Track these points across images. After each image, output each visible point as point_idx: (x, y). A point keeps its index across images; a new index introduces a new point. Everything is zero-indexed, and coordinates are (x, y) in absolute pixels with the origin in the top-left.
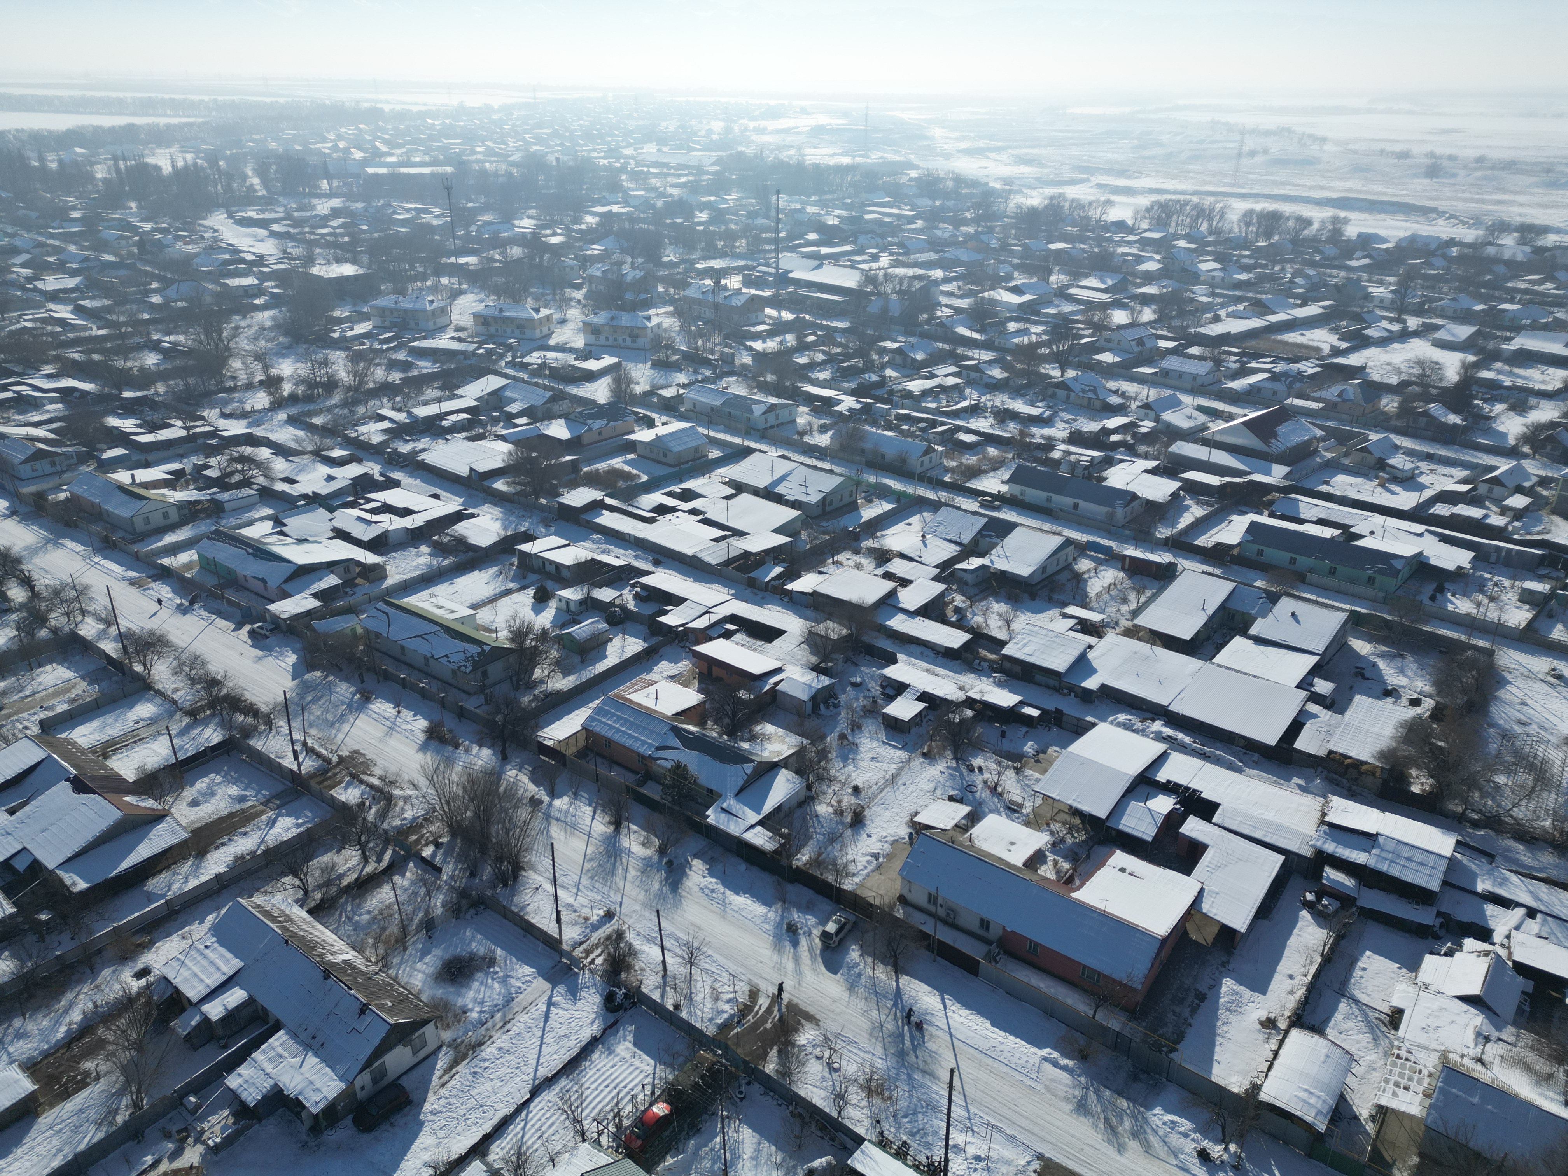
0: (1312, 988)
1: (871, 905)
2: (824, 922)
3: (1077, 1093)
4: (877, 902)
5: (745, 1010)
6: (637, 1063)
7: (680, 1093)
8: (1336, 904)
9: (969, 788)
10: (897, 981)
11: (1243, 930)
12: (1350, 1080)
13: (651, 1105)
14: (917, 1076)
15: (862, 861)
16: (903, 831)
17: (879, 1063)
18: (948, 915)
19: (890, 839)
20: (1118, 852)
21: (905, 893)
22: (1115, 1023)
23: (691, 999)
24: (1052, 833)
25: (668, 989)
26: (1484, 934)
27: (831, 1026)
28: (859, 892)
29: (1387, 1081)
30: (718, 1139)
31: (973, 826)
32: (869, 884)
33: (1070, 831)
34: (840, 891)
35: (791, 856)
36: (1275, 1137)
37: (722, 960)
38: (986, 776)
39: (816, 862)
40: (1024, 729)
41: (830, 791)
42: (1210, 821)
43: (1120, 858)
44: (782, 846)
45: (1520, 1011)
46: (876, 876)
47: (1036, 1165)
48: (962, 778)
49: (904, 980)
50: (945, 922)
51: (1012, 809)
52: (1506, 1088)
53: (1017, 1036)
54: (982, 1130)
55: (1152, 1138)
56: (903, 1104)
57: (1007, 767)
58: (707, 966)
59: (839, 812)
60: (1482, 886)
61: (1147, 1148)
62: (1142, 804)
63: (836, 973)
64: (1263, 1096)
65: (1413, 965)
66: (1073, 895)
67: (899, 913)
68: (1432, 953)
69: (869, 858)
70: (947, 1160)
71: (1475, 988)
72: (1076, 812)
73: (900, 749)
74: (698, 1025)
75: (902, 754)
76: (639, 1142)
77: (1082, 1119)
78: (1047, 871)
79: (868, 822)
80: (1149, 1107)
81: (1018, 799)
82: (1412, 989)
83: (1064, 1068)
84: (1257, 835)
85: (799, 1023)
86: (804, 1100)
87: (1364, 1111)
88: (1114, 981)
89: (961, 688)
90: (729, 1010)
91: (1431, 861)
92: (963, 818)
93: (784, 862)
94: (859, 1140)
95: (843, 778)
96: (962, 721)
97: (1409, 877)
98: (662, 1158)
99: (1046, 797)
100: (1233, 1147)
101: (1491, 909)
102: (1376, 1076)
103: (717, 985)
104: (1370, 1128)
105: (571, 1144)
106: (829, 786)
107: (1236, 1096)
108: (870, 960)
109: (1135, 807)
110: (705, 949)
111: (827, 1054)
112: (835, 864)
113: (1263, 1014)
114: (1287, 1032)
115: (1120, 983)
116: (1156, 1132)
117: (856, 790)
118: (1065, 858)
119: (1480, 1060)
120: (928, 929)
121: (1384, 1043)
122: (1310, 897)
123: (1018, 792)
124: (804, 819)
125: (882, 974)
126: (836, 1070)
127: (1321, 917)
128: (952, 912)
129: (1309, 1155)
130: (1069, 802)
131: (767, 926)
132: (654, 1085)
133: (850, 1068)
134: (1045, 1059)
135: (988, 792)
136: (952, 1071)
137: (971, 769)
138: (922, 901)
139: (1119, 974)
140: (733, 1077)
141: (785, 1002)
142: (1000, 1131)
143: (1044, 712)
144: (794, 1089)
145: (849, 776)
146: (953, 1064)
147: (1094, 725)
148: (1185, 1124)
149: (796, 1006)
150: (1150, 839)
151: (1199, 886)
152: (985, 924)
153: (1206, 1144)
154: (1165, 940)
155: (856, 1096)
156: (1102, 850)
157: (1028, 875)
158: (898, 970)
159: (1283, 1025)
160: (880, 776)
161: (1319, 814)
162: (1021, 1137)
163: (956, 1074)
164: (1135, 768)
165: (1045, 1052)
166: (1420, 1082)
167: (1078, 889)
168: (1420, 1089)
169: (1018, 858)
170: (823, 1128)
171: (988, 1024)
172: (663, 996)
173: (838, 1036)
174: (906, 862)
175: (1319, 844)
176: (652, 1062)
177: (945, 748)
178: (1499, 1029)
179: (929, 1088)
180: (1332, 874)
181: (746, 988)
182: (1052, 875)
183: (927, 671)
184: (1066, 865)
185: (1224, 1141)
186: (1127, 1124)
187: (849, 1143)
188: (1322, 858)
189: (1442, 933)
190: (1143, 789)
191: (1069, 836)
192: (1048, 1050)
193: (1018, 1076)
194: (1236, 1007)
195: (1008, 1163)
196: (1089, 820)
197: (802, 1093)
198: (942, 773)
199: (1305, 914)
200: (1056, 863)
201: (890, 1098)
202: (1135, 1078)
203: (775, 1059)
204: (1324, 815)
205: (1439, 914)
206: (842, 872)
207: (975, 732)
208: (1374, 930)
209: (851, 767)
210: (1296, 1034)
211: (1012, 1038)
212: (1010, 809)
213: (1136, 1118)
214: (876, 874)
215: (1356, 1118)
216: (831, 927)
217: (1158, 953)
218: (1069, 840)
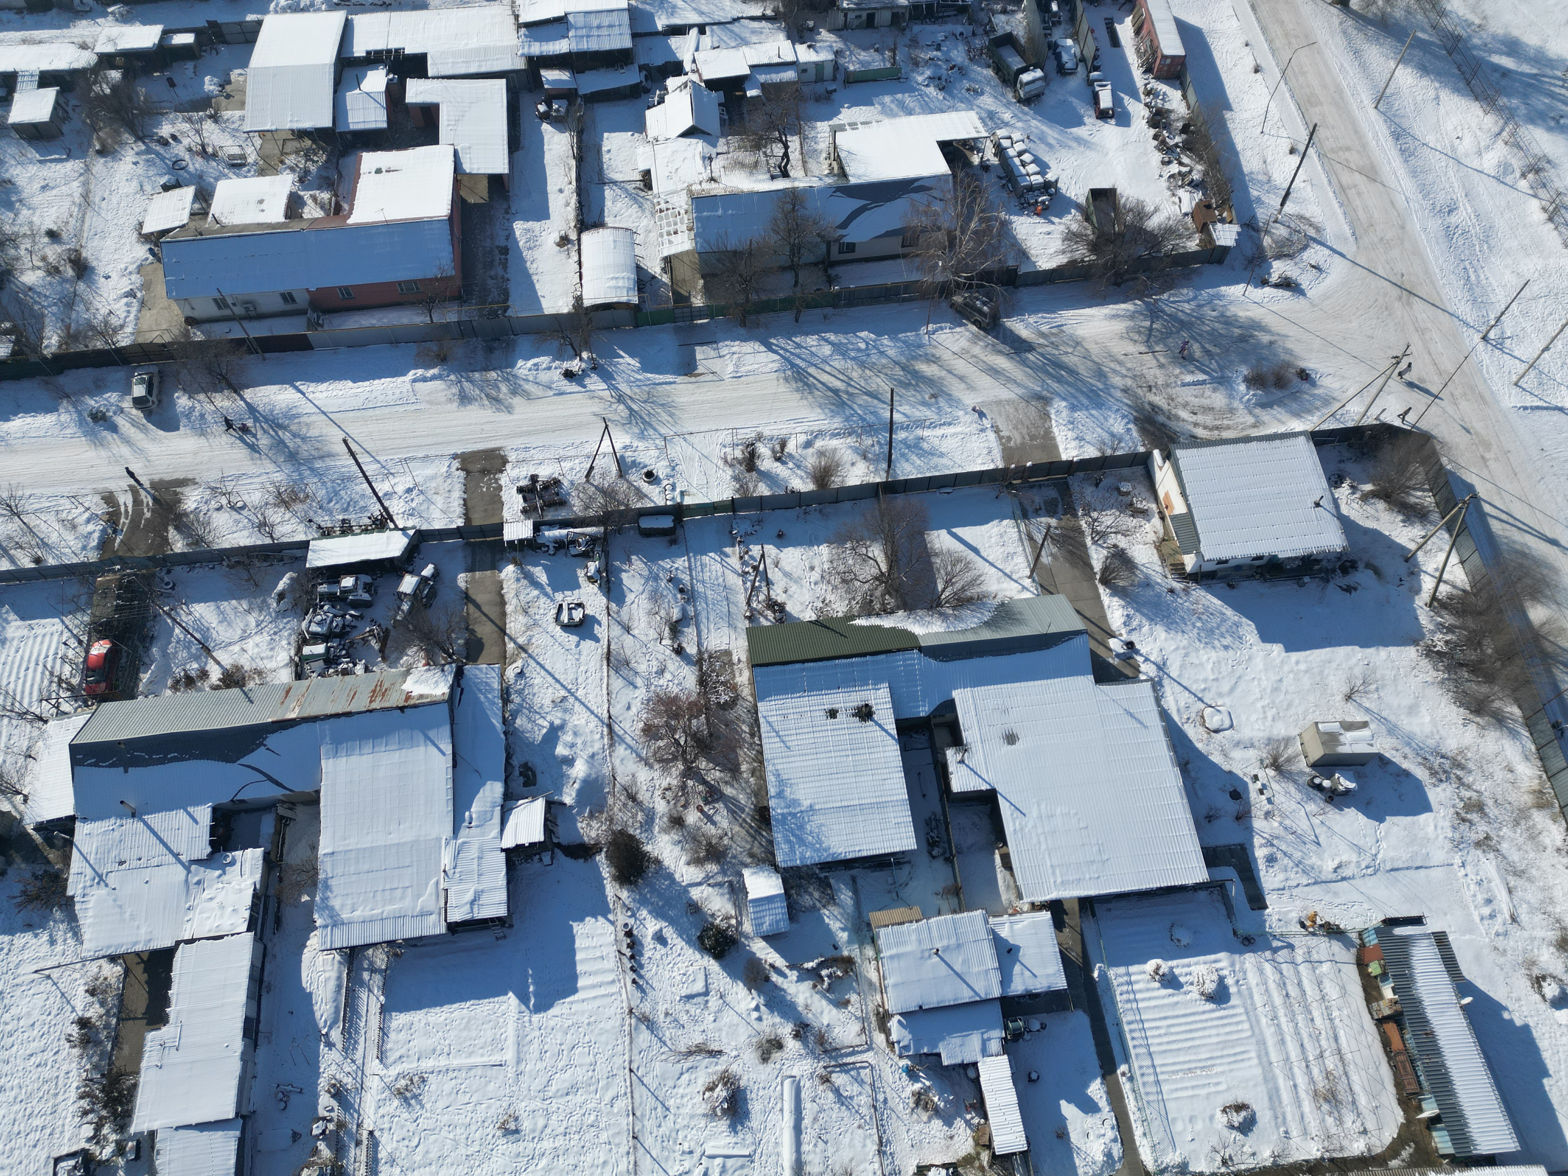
0: (581, 191)
1: (163, 345)
2: (128, 390)
3: (455, 390)
4: (167, 338)
5: (113, 518)
6: (40, 631)
7: (108, 623)
8: (564, 103)
9: (176, 165)
10: (243, 399)
11: (506, 171)
12: (638, 251)
13: (87, 651)
14: (318, 464)
15: (120, 307)
16: (141, 252)
17: (278, 477)
18: (247, 309)
19: (132, 268)
20: (364, 154)
21: (190, 314)
22: (450, 315)
23: (46, 545)
24: (292, 169)
25: (12, 552)
26: (677, 69)
27: (211, 476)
28: (141, 340)
29: (661, 235)
30: (177, 631)
31: (209, 205)
32: (145, 326)
33: (308, 158)
34: (120, 351)
35: (36, 348)
36: (608, 328)
37: (49, 491)
38: (186, 142)
39: (70, 337)
40: (190, 65)
41: (22, 252)
42: (426, 77)
43: (370, 160)
44: (16, 343)
45: (722, 122)
46: (146, 314)
47: (456, 464)
48: (163, 159)
49: (249, 394)
50: (250, 318)
51: (237, 165)
52: (735, 191)
53: (380, 378)
54: (399, 468)
55: (528, 387)
56: (321, 493)
57: (201, 120)
58: (36, 506)
59: (53, 271)
60: (661, 23)
61: (527, 396)
62: (357, 91)
63: (177, 428)
64: (587, 303)
65: (640, 127)
66: (350, 221)
67: (198, 336)
68: (649, 108)
69: (125, 300)
70: (386, 509)
71: (688, 122)
72: (301, 134)
73: (66, 160)
74: (75, 560)
75: (73, 166)
76: (103, 685)
77: (469, 407)
78: (311, 212)
79: (94, 264)
80: (512, 365)
81: (236, 151)
82: (649, 148)
83: (433, 378)
84: (473, 70)
85: (176, 494)
86: (232, 549)
87: (655, 268)
88: (430, 280)
89: (84, 46)
90: (95, 529)
91: (614, 18)
92: (194, 202)
93: (33, 358)
94: (304, 545)
95: (25, 230)
96: (114, 88)
97: (606, 45)
98: (137, 679)
99: (262, 133)
100: (585, 355)
101: (675, 42)
102: (653, 235)
103: (64, 515)
104: (665, 279)
105: (36, 733)
106: (17, 248)
107: (569, 314)
108: (202, 397)
109: (352, 97)
110: (20, 493)
111: (224, 501)
112: (93, 328)
113: (555, 237)
114: (579, 240)
115: (436, 279)
116: (527, 380)
117: (53, 235)
118: (320, 188)
119: (712, 179)
120: (237, 333)
121: (647, 205)
122: (542, 108)
123: (230, 142)
124: (19, 302)
125: (224, 402)
126: (242, 508)
127: (558, 122)
128: (248, 304)
129: (637, 326)
130: (288, 126)
131: (69, 431)
132: (75, 636)
133: (255, 497)
134: (414, 381)
135: (200, 159)
136: (345, 441)
137: (164, 143)
138: (212, 311)
139: (432, 272)
140: (149, 579)
141: (147, 485)
142: (414, 459)
143: (197, 32)
144: (216, 547)
145: (31, 223)
146: (343, 435)
147: (260, 23)
148: (544, 360)
149: (161, 481)
150: (384, 125)
151: (451, 149)
152: (288, 297)
153: (566, 365)
154: (451, 218)
155: (275, 515)
156: (349, 160)
157: (296, 226)
158: (237, 389)
159: (573, 236)
160: (67, 204)
161: (512, 19)
162: (432, 452)
163: (350, 441)
164: (328, 55)
165: (411, 375)
166: (682, 223)
167: (350, 213)
168: (684, 227)
169: (275, 213)
170: (266, 558)
171: (349, 384)
172: (12, 560)
173: (223, 479)
174: (167, 282)
175: (526, 51)
176: (57, 620)
177: (118, 133)
178: (714, 146)
179: (335, 467)
180: (551, 76)
181: (97, 498)
182: (319, 214)
183: (24, 41)
184: (325, 196)
185: (577, 354)
186: (504, 388)
187: (298, 553)
188: (536, 63)
189: (648, 85)
190: (349, 73)
191: (309, 164)
192: (412, 372)
193: (401, 409)
194: (534, 242)
195: (433, 477)
196: (318, 135)
197: (226, 545)
198: (135, 163)
199: (546, 127)
200: (314, 199)
201: (307, 496)
202: (490, 350)
203: (178, 537)
204: (517, 17)
205: (641, 68)
206: (107, 330)
207: (138, 96)
208: (602, 111)
209: (25, 212)
210: (585, 237)
211: (377, 382)
212: (234, 166)
213: (508, 380)
214: (145, 311)
215: (654, 277)
216: (139, 391)
217: (452, 234)
218: (313, 168)
